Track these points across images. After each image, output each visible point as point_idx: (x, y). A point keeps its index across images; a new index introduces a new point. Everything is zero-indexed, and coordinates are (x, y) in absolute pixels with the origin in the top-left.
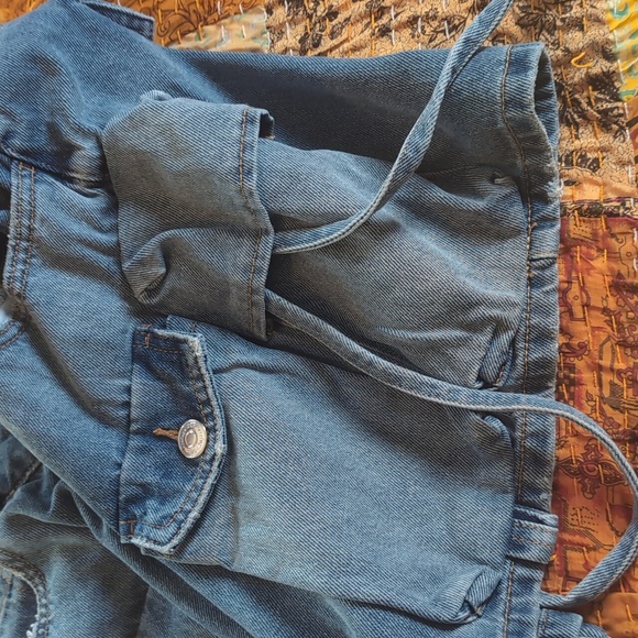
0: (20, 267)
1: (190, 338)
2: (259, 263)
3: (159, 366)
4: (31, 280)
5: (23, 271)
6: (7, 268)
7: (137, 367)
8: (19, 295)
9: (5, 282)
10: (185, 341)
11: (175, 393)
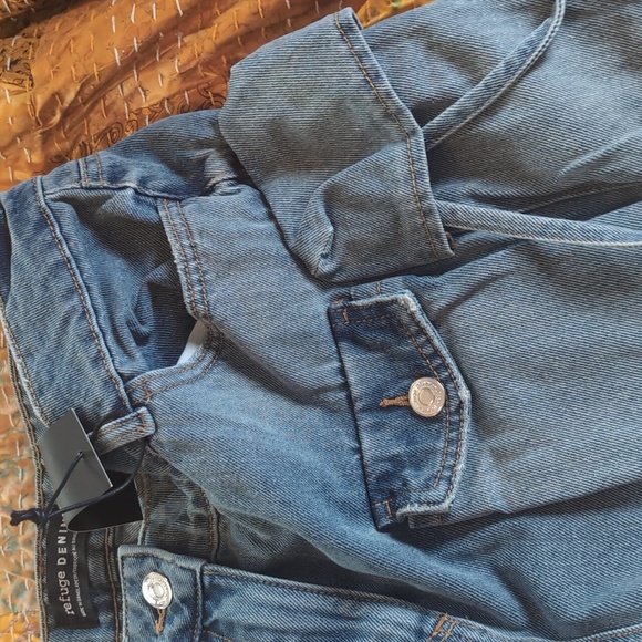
0: (197, 288)
1: (400, 296)
2: (417, 166)
3: (369, 337)
4: (212, 297)
5: (201, 292)
6: (186, 294)
7: (343, 345)
8: (205, 316)
9: (188, 307)
10: (395, 301)
11: (392, 358)
